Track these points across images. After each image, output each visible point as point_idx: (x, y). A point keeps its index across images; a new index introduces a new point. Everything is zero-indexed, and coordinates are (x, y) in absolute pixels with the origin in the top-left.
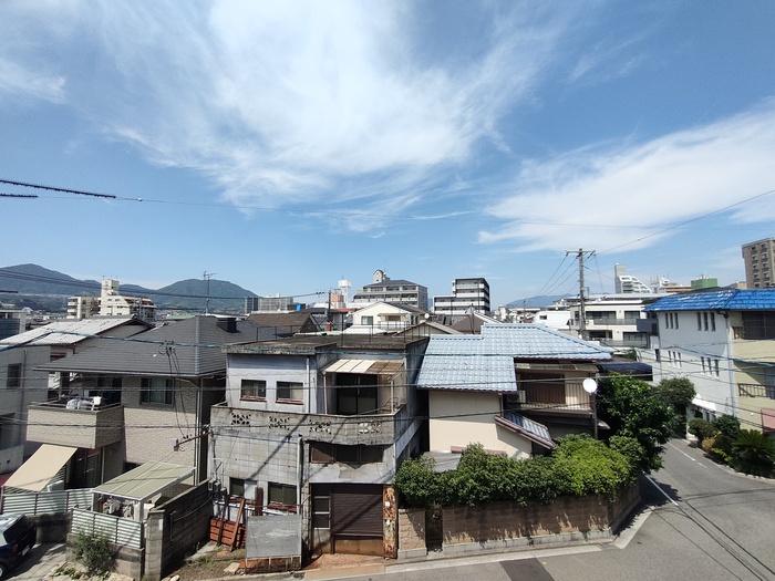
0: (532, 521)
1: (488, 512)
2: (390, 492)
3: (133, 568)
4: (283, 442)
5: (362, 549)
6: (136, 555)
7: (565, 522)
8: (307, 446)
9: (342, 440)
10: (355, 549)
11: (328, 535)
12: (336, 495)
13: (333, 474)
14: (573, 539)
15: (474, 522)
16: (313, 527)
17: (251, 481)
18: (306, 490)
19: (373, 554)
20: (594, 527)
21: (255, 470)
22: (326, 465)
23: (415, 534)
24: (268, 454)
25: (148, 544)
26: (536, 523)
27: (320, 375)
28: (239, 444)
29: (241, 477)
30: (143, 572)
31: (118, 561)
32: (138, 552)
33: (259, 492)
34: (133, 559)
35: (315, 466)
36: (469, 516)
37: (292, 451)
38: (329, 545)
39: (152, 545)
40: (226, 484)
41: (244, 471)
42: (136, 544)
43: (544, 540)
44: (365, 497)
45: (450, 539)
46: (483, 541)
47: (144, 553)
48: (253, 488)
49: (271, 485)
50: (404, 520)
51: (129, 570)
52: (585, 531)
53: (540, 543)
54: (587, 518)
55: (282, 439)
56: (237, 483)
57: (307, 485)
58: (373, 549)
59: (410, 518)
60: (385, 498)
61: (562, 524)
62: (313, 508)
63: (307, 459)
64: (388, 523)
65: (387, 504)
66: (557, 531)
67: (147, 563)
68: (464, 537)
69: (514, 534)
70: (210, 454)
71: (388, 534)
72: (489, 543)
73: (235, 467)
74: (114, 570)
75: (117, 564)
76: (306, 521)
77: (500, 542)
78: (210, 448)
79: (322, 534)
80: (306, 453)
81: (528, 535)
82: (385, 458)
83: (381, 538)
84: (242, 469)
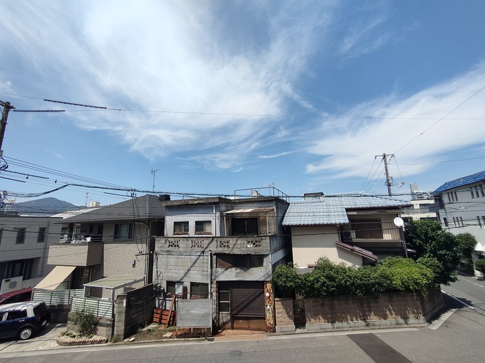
0: (367, 309)
1: (336, 303)
2: (269, 286)
3: (107, 331)
4: (200, 256)
5: (252, 326)
6: (109, 322)
7: (390, 311)
8: (214, 257)
9: (236, 251)
10: (246, 326)
11: (229, 317)
12: (234, 289)
13: (231, 275)
14: (397, 324)
15: (327, 309)
16: (219, 311)
17: (180, 282)
18: (214, 286)
19: (259, 329)
20: (411, 316)
21: (182, 275)
22: (227, 269)
23: (286, 316)
24: (190, 265)
25: (116, 316)
26: (370, 311)
27: (222, 216)
28: (172, 259)
29: (173, 280)
30: (113, 333)
31: (98, 327)
32: (110, 321)
33: (185, 289)
34: (107, 326)
35: (220, 270)
36: (323, 305)
37: (205, 261)
38: (230, 324)
39: (119, 316)
40: (164, 286)
41: (175, 276)
42: (109, 316)
43: (376, 323)
44: (252, 291)
45: (310, 320)
46: (333, 322)
47: (114, 321)
48: (181, 287)
49: (192, 284)
50: (279, 305)
51: (104, 333)
52: (406, 318)
53: (374, 325)
54: (406, 309)
55: (199, 254)
56: (171, 284)
57: (215, 282)
58: (259, 326)
59: (283, 304)
60: (265, 290)
61: (388, 312)
62: (219, 298)
63: (214, 265)
64: (268, 307)
65: (267, 294)
66: (385, 318)
67: (115, 328)
68: (319, 319)
69: (354, 319)
70: (154, 267)
71: (269, 315)
72: (337, 324)
73: (170, 274)
74: (96, 334)
75: (97, 330)
76: (214, 306)
77: (345, 324)
78: (155, 264)
79: (225, 316)
80: (214, 262)
81: (364, 320)
82: (264, 264)
83: (264, 318)
84: (174, 275)
